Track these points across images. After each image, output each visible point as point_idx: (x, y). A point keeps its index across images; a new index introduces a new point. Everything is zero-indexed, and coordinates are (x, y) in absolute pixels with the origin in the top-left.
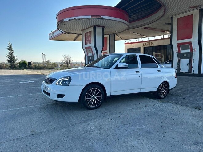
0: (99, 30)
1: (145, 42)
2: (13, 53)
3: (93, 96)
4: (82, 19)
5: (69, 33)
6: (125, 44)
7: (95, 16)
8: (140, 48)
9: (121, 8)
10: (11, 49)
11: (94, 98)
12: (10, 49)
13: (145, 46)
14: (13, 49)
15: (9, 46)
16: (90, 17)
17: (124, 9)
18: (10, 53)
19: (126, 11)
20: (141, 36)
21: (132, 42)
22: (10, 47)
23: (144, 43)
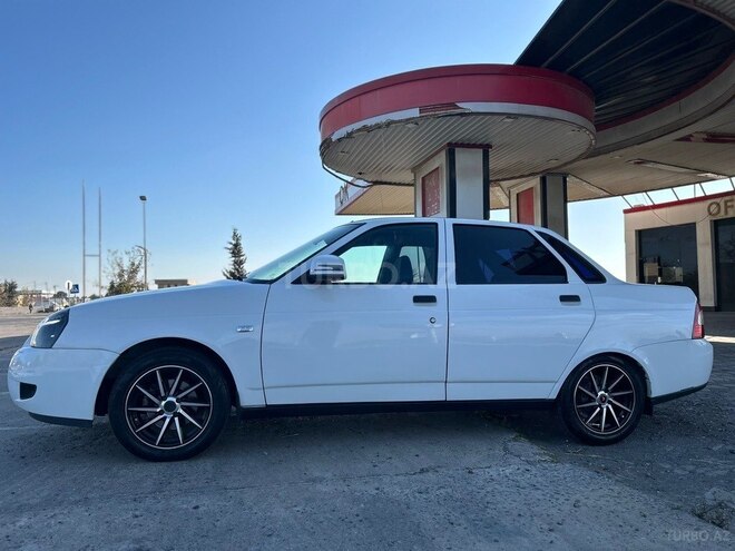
0: (468, 161)
1: (718, 200)
2: (241, 263)
3: (169, 399)
4: (388, 124)
5: (376, 183)
6: (626, 212)
7: (435, 108)
8: (695, 224)
9: (546, 64)
10: (239, 251)
11: (169, 412)
12: (236, 251)
13: (718, 217)
14: (244, 251)
15: (234, 242)
16: (415, 113)
17: (557, 67)
18: (235, 262)
19: (570, 74)
20: (698, 175)
21: (656, 203)
22: (236, 245)
23: (709, 202)
